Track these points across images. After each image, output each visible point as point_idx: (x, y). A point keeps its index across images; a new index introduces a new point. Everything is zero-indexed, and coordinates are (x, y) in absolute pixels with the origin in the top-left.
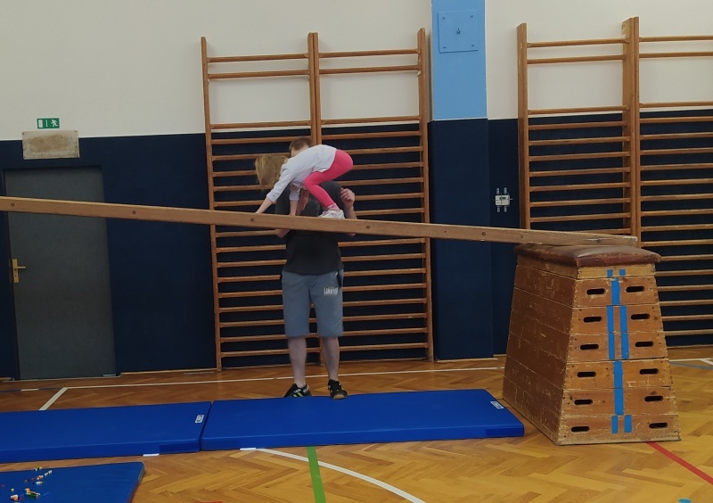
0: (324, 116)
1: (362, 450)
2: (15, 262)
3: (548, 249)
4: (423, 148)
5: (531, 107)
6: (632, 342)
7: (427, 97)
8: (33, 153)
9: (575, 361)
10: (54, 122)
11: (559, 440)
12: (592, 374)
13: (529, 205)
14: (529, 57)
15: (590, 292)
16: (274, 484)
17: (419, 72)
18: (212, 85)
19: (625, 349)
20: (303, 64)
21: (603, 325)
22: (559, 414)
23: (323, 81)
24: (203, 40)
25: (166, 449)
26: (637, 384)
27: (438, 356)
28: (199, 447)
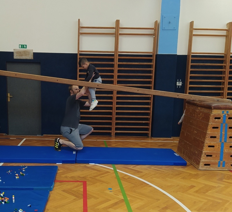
0: (119, 50)
1: (131, 167)
2: (9, 94)
3: (200, 102)
4: (153, 63)
5: (192, 51)
6: (228, 136)
7: (156, 45)
8: (17, 57)
9: (208, 141)
10: (25, 46)
11: (200, 168)
12: (213, 146)
13: (189, 86)
14: (194, 33)
15: (216, 118)
16: (103, 177)
17: (154, 36)
18: (81, 36)
19: (225, 139)
20: (113, 31)
21: (219, 130)
22: (200, 159)
23: (120, 37)
24: (79, 20)
25: (64, 162)
26: (228, 151)
27: (152, 136)
28: (75, 162)
